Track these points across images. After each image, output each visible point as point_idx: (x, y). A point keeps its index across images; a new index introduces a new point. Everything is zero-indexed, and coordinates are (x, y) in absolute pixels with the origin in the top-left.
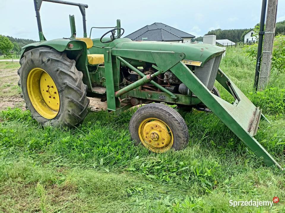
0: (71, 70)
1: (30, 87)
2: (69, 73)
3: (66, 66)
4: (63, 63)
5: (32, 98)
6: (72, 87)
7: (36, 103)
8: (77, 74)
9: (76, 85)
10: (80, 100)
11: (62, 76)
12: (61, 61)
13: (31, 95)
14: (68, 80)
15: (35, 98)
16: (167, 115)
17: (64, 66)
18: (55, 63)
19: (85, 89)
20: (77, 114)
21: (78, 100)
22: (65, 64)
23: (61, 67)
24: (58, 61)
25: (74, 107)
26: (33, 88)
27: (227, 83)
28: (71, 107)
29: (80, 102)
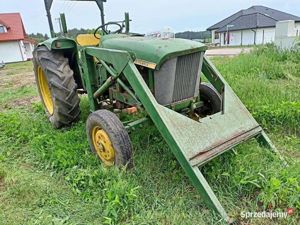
0: (59, 69)
1: (41, 84)
2: (56, 72)
3: (55, 65)
4: (53, 62)
5: (43, 93)
6: (57, 86)
7: (47, 99)
8: (66, 73)
9: (62, 84)
10: (66, 99)
11: (50, 75)
12: (51, 60)
13: (43, 91)
14: (54, 79)
15: (46, 93)
16: (105, 125)
17: (52, 65)
18: (46, 62)
19: (74, 88)
20: (66, 112)
21: (64, 99)
22: (54, 63)
23: (49, 66)
24: (48, 60)
25: (61, 106)
26: (44, 84)
27: (222, 89)
28: (58, 105)
29: (66, 101)
